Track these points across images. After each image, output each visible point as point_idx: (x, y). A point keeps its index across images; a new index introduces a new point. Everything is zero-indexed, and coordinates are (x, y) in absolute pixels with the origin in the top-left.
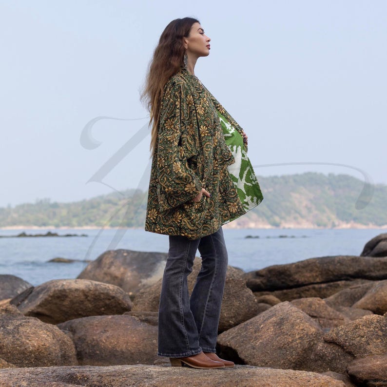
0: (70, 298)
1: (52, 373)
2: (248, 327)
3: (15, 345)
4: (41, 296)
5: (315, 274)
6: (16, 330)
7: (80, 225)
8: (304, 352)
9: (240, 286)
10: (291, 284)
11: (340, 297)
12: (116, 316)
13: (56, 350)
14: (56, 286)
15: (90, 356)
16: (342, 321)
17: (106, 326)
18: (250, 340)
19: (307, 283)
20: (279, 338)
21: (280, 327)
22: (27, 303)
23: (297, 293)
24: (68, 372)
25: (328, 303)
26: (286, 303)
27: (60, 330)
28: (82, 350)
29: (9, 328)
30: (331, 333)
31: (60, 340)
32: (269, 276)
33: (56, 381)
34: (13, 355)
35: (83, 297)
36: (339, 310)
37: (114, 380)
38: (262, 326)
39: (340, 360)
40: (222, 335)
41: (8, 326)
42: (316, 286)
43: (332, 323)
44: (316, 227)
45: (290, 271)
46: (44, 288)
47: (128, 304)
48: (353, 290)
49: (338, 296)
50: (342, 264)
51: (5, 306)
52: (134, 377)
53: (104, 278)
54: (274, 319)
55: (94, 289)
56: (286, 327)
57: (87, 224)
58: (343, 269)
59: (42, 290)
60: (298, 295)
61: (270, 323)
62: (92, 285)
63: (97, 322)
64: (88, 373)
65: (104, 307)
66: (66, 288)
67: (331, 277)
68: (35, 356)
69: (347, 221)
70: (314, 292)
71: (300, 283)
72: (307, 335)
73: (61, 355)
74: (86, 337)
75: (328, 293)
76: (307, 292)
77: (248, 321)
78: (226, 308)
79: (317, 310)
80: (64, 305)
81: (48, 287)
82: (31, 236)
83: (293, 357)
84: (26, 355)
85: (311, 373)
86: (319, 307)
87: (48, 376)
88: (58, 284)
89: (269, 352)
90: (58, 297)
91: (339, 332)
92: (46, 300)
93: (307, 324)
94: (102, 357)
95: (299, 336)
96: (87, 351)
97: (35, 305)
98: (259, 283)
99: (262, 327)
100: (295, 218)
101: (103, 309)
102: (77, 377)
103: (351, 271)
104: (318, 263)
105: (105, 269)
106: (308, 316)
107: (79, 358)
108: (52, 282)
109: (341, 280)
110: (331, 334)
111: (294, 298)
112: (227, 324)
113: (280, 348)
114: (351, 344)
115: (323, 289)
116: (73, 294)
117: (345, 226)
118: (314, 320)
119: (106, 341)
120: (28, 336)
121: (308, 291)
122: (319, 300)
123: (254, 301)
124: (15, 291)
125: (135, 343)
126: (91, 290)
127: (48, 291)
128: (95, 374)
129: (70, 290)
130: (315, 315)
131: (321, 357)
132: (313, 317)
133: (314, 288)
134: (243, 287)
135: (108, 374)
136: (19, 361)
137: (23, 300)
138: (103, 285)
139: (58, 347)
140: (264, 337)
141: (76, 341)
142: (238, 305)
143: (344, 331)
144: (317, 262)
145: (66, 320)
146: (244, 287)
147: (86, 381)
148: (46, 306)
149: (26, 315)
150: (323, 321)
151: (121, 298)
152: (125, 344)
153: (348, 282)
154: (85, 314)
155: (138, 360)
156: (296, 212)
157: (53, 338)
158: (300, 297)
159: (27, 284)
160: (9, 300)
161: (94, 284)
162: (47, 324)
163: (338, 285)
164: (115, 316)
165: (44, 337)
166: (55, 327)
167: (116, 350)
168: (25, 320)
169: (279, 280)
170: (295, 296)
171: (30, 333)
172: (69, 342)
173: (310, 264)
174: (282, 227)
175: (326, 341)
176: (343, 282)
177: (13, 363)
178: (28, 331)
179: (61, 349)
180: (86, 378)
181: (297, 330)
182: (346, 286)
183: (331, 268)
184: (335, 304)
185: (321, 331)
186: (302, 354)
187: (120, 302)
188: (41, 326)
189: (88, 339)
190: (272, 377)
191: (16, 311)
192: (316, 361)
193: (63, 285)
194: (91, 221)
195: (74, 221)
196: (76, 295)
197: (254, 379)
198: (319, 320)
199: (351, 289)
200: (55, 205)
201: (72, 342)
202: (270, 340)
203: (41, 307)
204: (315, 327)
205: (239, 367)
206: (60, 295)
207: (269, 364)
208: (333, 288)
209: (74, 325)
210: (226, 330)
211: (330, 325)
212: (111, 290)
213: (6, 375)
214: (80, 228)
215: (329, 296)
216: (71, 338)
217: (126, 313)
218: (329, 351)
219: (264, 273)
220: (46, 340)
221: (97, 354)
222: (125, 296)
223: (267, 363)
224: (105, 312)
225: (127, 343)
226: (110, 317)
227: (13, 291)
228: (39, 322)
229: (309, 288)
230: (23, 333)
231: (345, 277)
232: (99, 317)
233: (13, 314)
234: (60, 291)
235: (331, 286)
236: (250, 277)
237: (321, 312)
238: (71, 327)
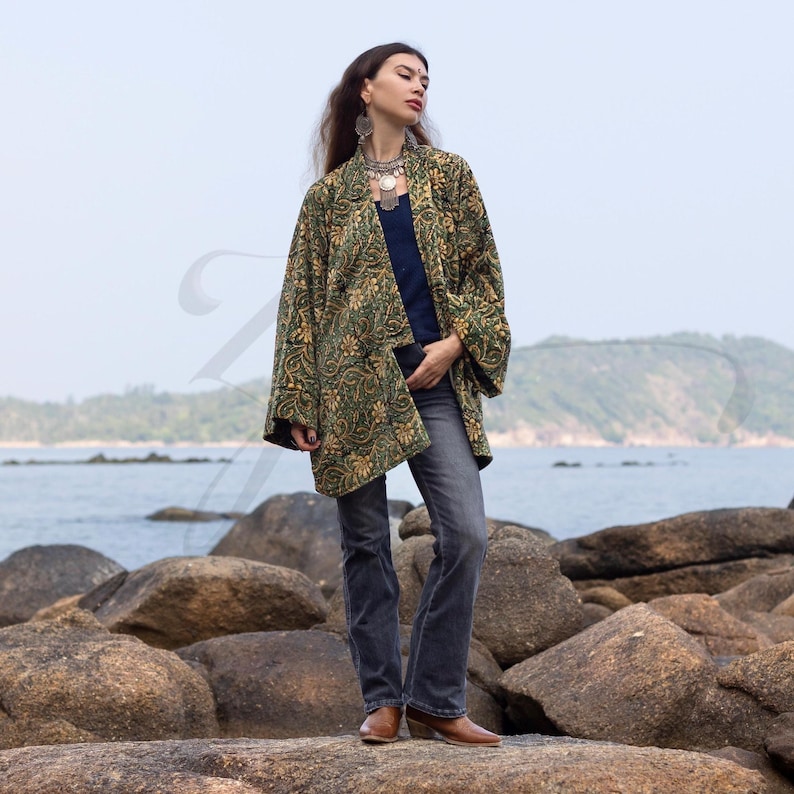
0: (202, 595)
1: (172, 753)
2: (564, 655)
3: (92, 692)
4: (142, 590)
5: (696, 545)
6: (93, 662)
7: (215, 438)
8: (676, 705)
9: (547, 571)
10: (649, 564)
11: (748, 592)
12: (297, 633)
13: (174, 702)
14: (173, 570)
15: (244, 713)
16: (754, 642)
17: (277, 653)
18: (567, 681)
19: (680, 562)
20: (627, 678)
21: (628, 656)
22: (115, 605)
23: (660, 583)
24: (205, 751)
25: (723, 604)
26: (642, 606)
27: (183, 662)
28: (228, 700)
29: (78, 657)
30: (731, 669)
31: (183, 682)
32: (605, 548)
33: (179, 771)
34: (88, 712)
35: (227, 594)
36: (746, 619)
37: (297, 769)
38: (592, 653)
39: (751, 724)
40: (511, 671)
41: (77, 654)
42: (700, 569)
43: (733, 645)
44: (697, 443)
45: (646, 539)
46: (148, 575)
47: (319, 608)
48: (775, 577)
49: (744, 590)
50: (752, 525)
51: (69, 612)
52: (337, 761)
53: (267, 551)
54: (616, 639)
55: (252, 577)
56: (640, 656)
57: (229, 437)
58: (755, 535)
59: (146, 578)
60: (663, 587)
61: (609, 647)
62: (247, 568)
63: (258, 645)
64: (245, 754)
65: (270, 614)
66: (193, 574)
67: (731, 551)
68: (132, 714)
69: (761, 432)
70: (695, 581)
71: (667, 562)
72: (683, 671)
73: (186, 712)
74: (235, 674)
75: (723, 583)
76: (681, 582)
77: (564, 644)
78: (518, 616)
79: (702, 618)
80: (189, 610)
81: (158, 571)
82: (115, 461)
83: (654, 716)
84: (115, 713)
85: (694, 755)
86: (706, 614)
87: (163, 760)
88: (178, 566)
89: (606, 706)
90: (178, 594)
91: (747, 668)
92: (152, 598)
93: (683, 649)
94: (268, 715)
95: (668, 674)
96: (238, 703)
97: (130, 610)
98: (585, 562)
99: (593, 656)
100: (654, 426)
101: (269, 617)
102: (222, 762)
103: (770, 538)
104: (704, 522)
105: (270, 533)
106: (686, 634)
107: (221, 718)
108: (164, 562)
109: (749, 556)
110: (733, 671)
111: (656, 594)
112: (520, 648)
113: (629, 699)
114: (773, 691)
115: (715, 574)
116: (208, 586)
117: (755, 441)
118: (697, 639)
119: (276, 683)
120: (118, 675)
121: (683, 578)
122: (707, 600)
123: (576, 603)
124: (88, 577)
125: (336, 687)
126: (244, 580)
127: (156, 581)
128: (258, 756)
129: (203, 579)
130: (699, 629)
131: (713, 717)
132: (693, 632)
133: (695, 573)
134: (553, 574)
135: (285, 756)
136: (100, 725)
137: (106, 600)
138: (270, 569)
139: (178, 697)
140: (595, 675)
141: (215, 684)
142: (543, 609)
143: (758, 664)
144: (703, 519)
145: (194, 639)
146: (557, 574)
147: (240, 769)
148: (152, 610)
149: (112, 630)
150: (715, 641)
151: (305, 595)
152: (316, 689)
153: (765, 562)
154: (231, 628)
155: (340, 722)
156: (657, 413)
157: (169, 678)
158: (669, 592)
159: (111, 564)
160: (77, 598)
161: (250, 567)
162: (157, 650)
163: (745, 566)
164: (293, 632)
165: (150, 677)
166: (173, 656)
167: (297, 702)
168: (111, 642)
169: (624, 556)
170: (657, 588)
171: (122, 667)
172: (200, 686)
173: (687, 524)
174: (626, 444)
175: (722, 686)
176: (754, 561)
177: (89, 730)
178: (117, 664)
179: (184, 701)
180: (240, 765)
181: (664, 661)
182: (762, 568)
183: (730, 532)
184: (737, 606)
185: (711, 663)
186: (673, 711)
187: (303, 603)
188: (145, 653)
189: (239, 679)
190: (616, 762)
191: (92, 622)
192: (702, 725)
193: (187, 569)
194: (238, 431)
195: (204, 431)
196: (214, 590)
197: (582, 767)
198: (706, 640)
199: (771, 575)
200: (165, 399)
201: (207, 687)
202: (608, 682)
203: (143, 613)
204: (700, 655)
205: (548, 741)
206: (181, 589)
207: (606, 730)
208: (733, 574)
209: (210, 651)
210: (520, 660)
211: (728, 649)
212: (284, 578)
213: (79, 757)
214: (215, 445)
215: (726, 589)
216: (203, 676)
217: (316, 625)
218: (728, 704)
219: (593, 543)
220: (155, 681)
221: (257, 709)
222: (313, 591)
223: (602, 729)
224: (273, 624)
225: (320, 687)
226: (284, 634)
227: (83, 578)
228: (140, 646)
229: (685, 573)
230: (108, 668)
231: (758, 552)
232: (262, 634)
233: (86, 628)
234: (182, 580)
235: (729, 568)
236: (566, 550)
237: (710, 623)
238: (205, 655)
